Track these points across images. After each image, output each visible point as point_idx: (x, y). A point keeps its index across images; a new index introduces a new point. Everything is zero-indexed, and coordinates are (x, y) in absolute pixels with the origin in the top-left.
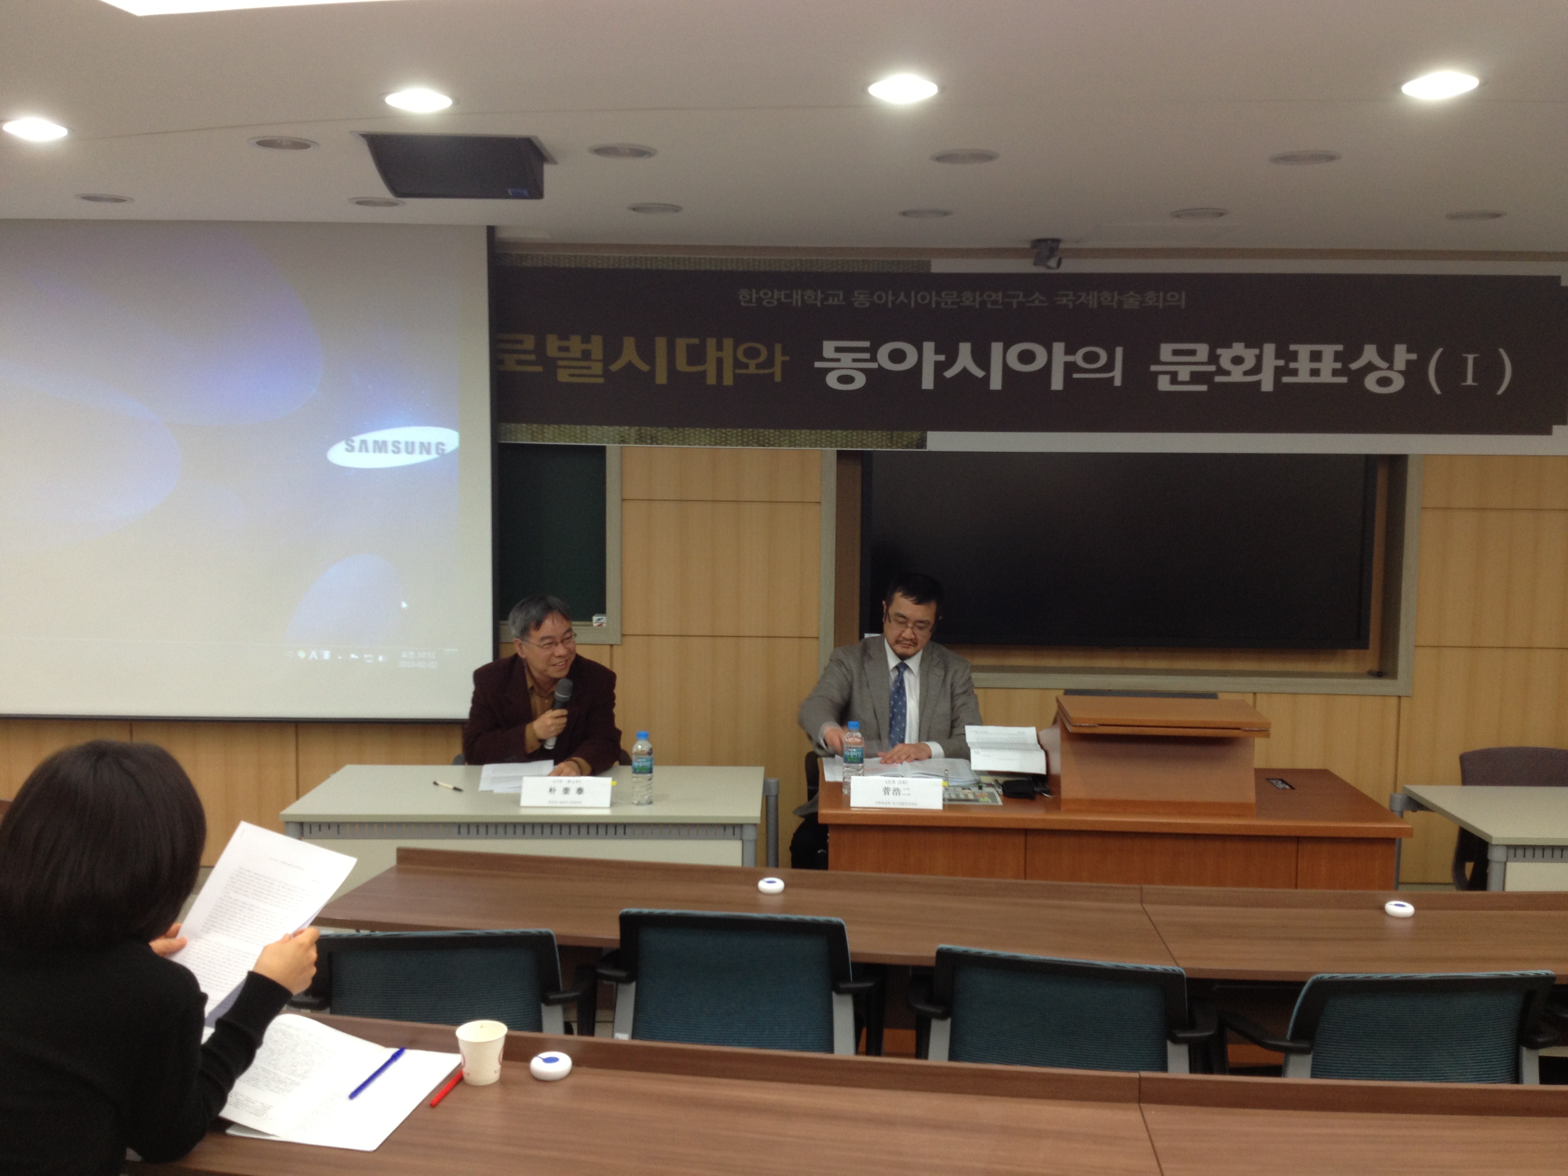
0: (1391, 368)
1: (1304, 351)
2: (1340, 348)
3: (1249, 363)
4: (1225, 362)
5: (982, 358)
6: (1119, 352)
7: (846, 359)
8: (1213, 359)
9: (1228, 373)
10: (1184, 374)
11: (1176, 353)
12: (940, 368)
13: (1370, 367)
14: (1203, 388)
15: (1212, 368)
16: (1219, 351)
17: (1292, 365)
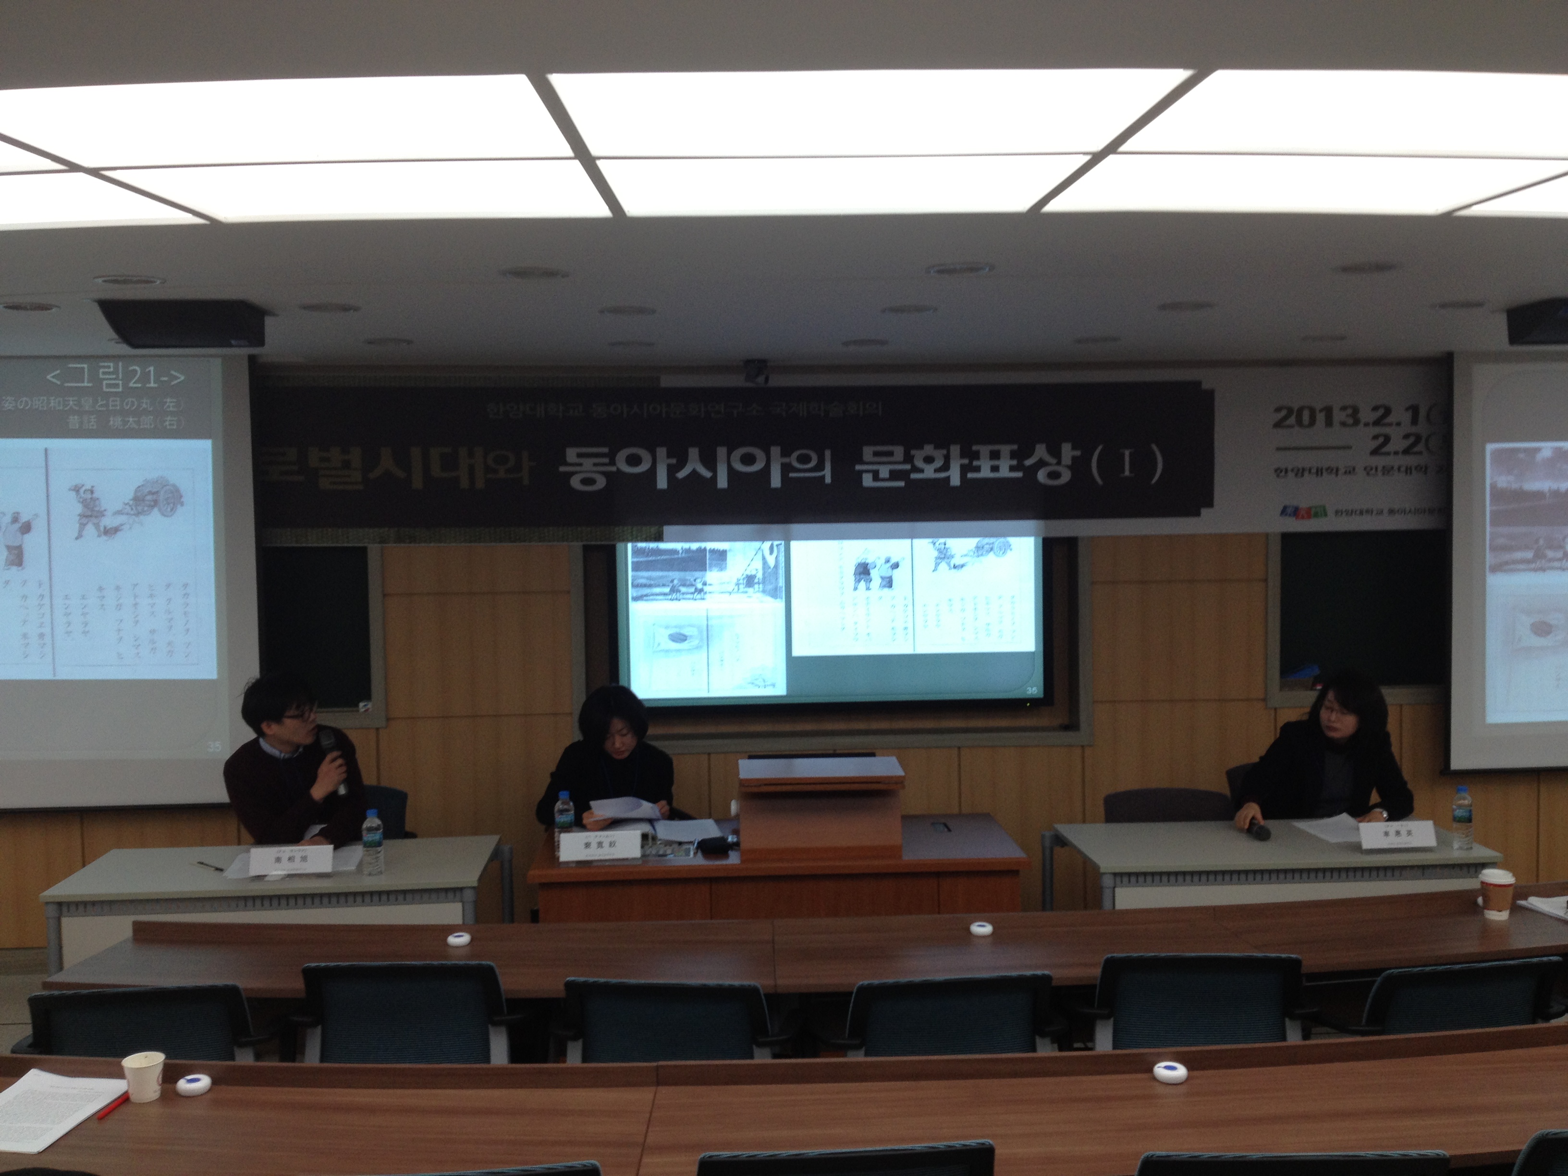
0: (1059, 463)
1: (984, 450)
2: (1015, 447)
3: (939, 463)
4: (919, 463)
5: (710, 462)
6: (828, 454)
7: (588, 463)
8: (908, 459)
9: (921, 471)
10: (884, 472)
11: (876, 454)
12: (672, 471)
13: (1041, 463)
14: (902, 484)
15: (908, 467)
16: (913, 452)
17: (975, 463)
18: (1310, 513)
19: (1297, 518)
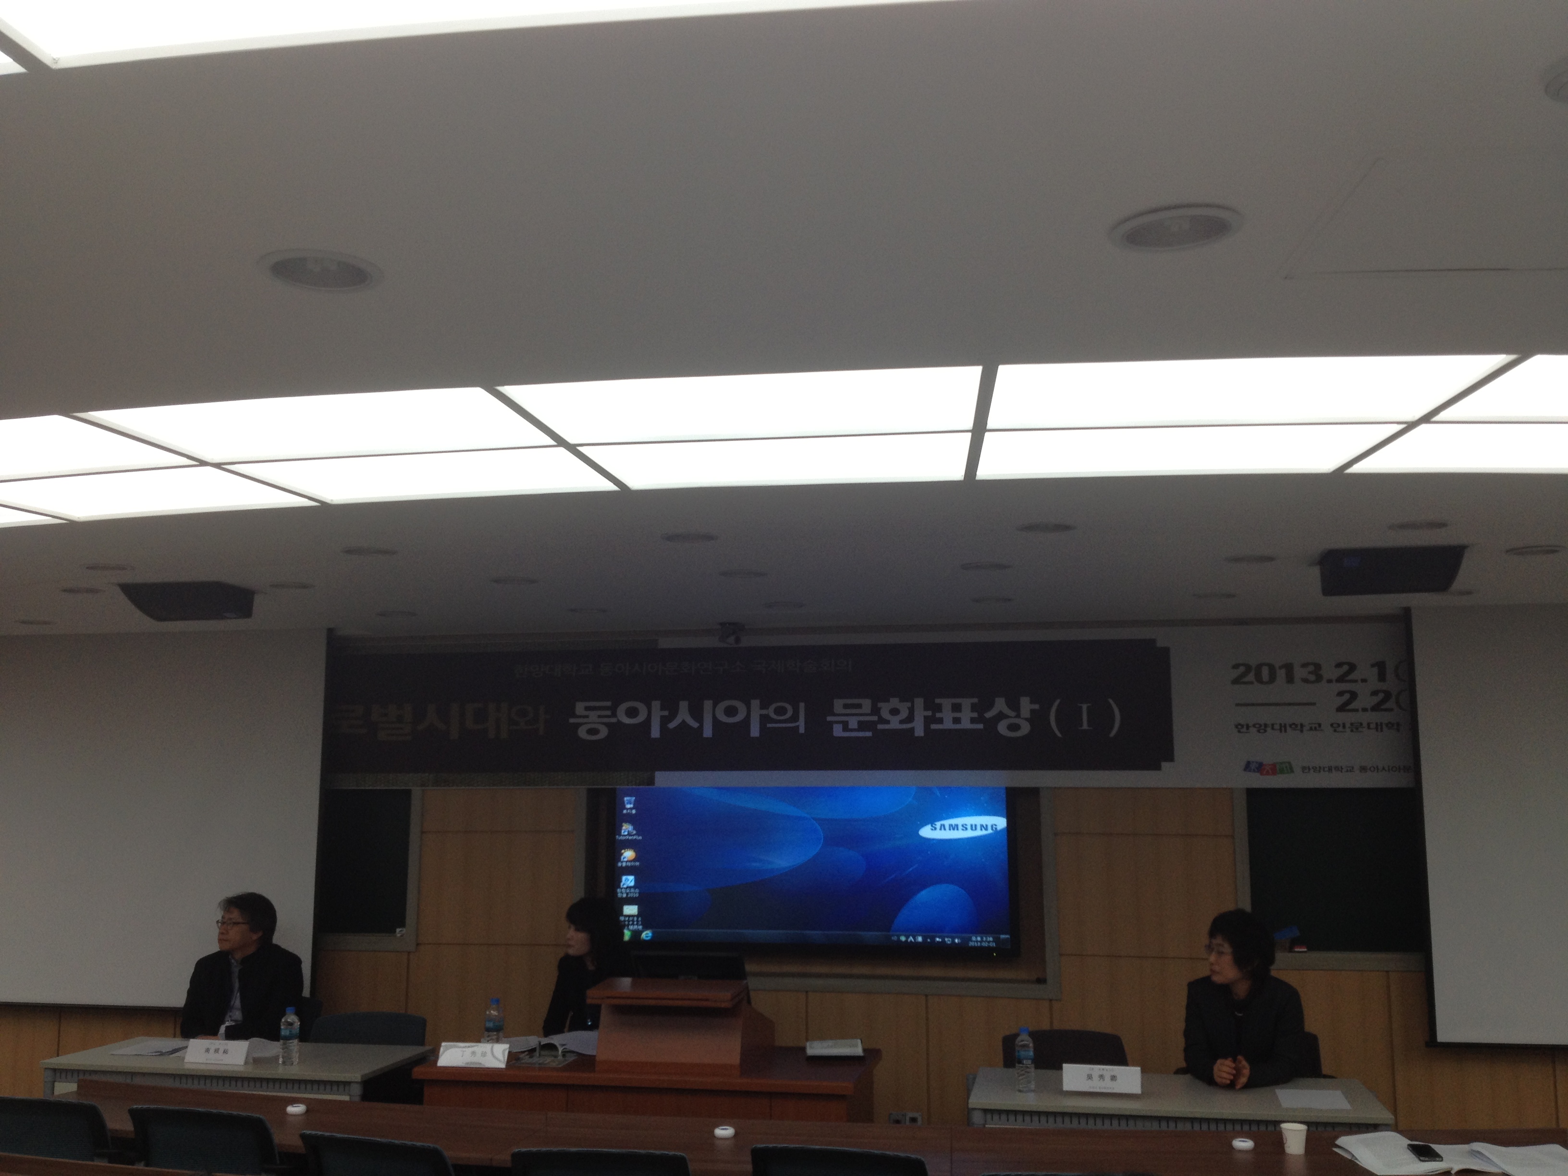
0: (1018, 716)
1: (946, 703)
2: (975, 700)
3: (904, 714)
4: (885, 714)
5: (696, 712)
6: (802, 705)
7: (593, 716)
8: (875, 711)
9: (888, 722)
10: (853, 723)
11: (846, 706)
12: (664, 721)
13: (1001, 716)
14: (869, 734)
15: (875, 718)
16: (880, 705)
17: (938, 715)
18: (1274, 770)
19: (1262, 774)
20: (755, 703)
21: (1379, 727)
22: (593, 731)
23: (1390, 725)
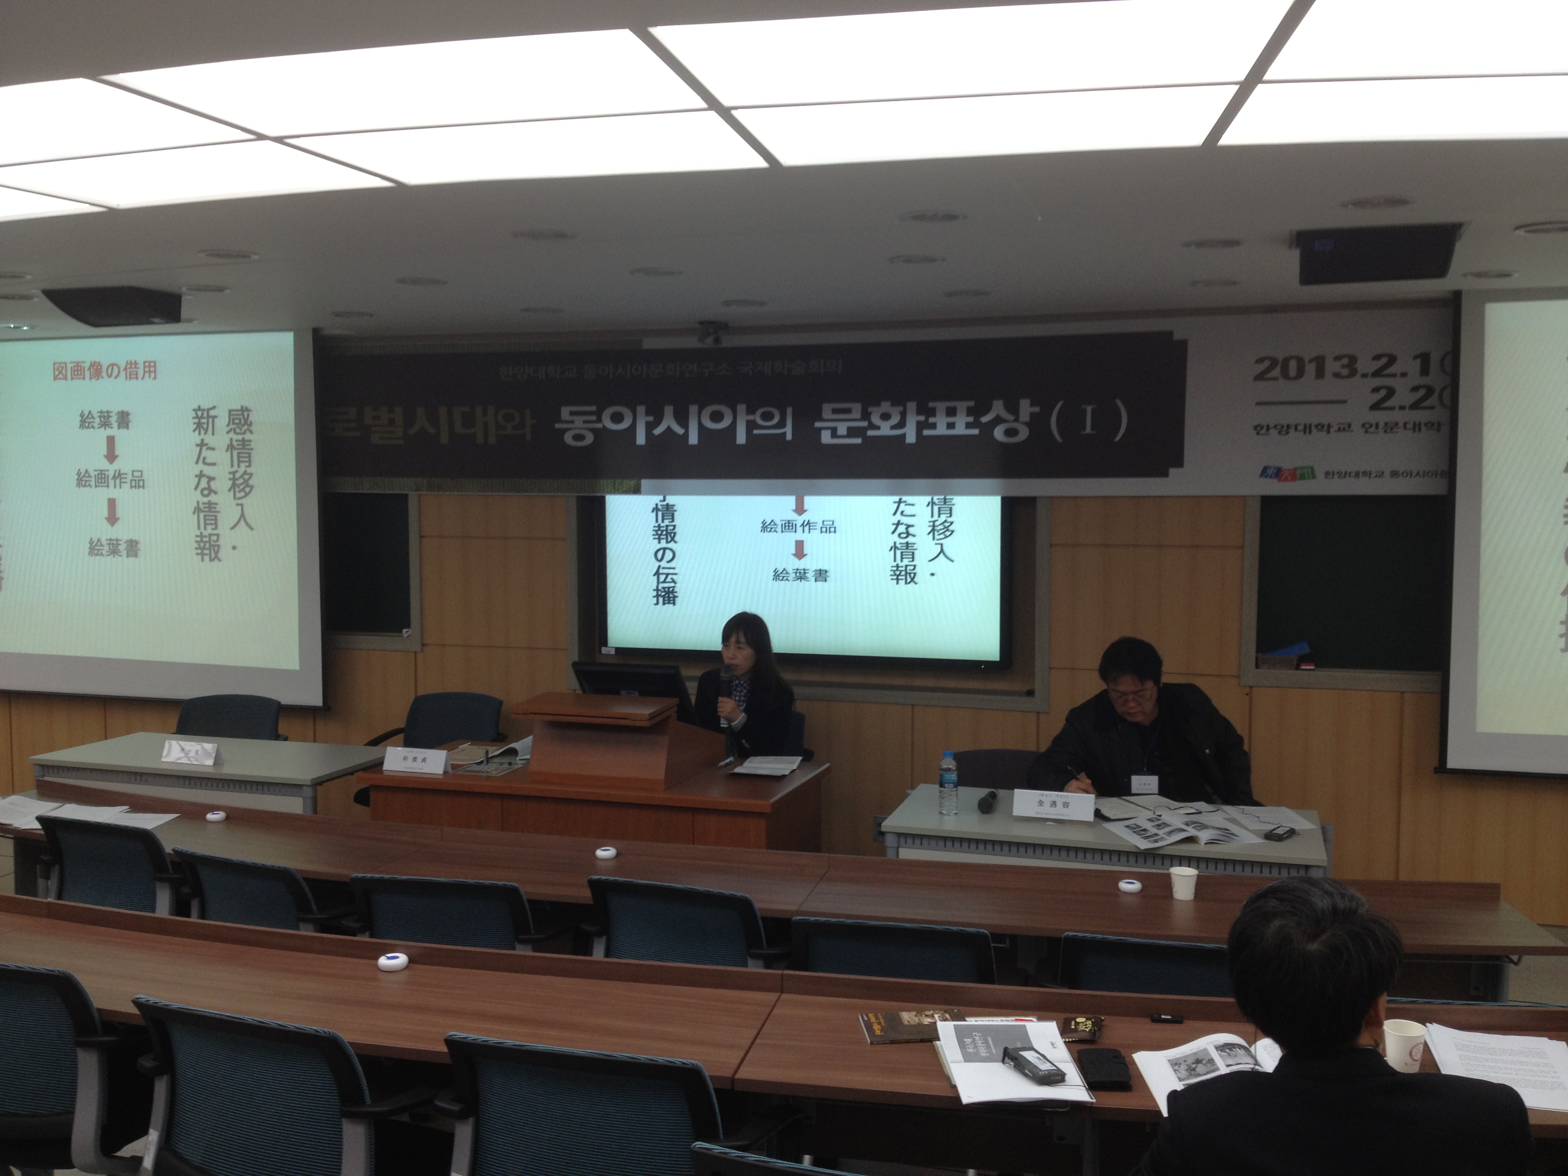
0: (1017, 420)
1: (941, 407)
2: (971, 404)
3: (895, 420)
4: (876, 420)
5: (683, 421)
6: (789, 411)
7: (579, 421)
8: (866, 416)
9: (878, 428)
10: (842, 429)
11: (835, 411)
12: (650, 427)
13: (998, 420)
14: (858, 441)
15: (865, 424)
16: (870, 409)
17: (931, 420)
18: (1294, 475)
19: (1279, 480)
20: (741, 408)
21: (1417, 427)
22: (579, 437)
23: (1430, 425)
